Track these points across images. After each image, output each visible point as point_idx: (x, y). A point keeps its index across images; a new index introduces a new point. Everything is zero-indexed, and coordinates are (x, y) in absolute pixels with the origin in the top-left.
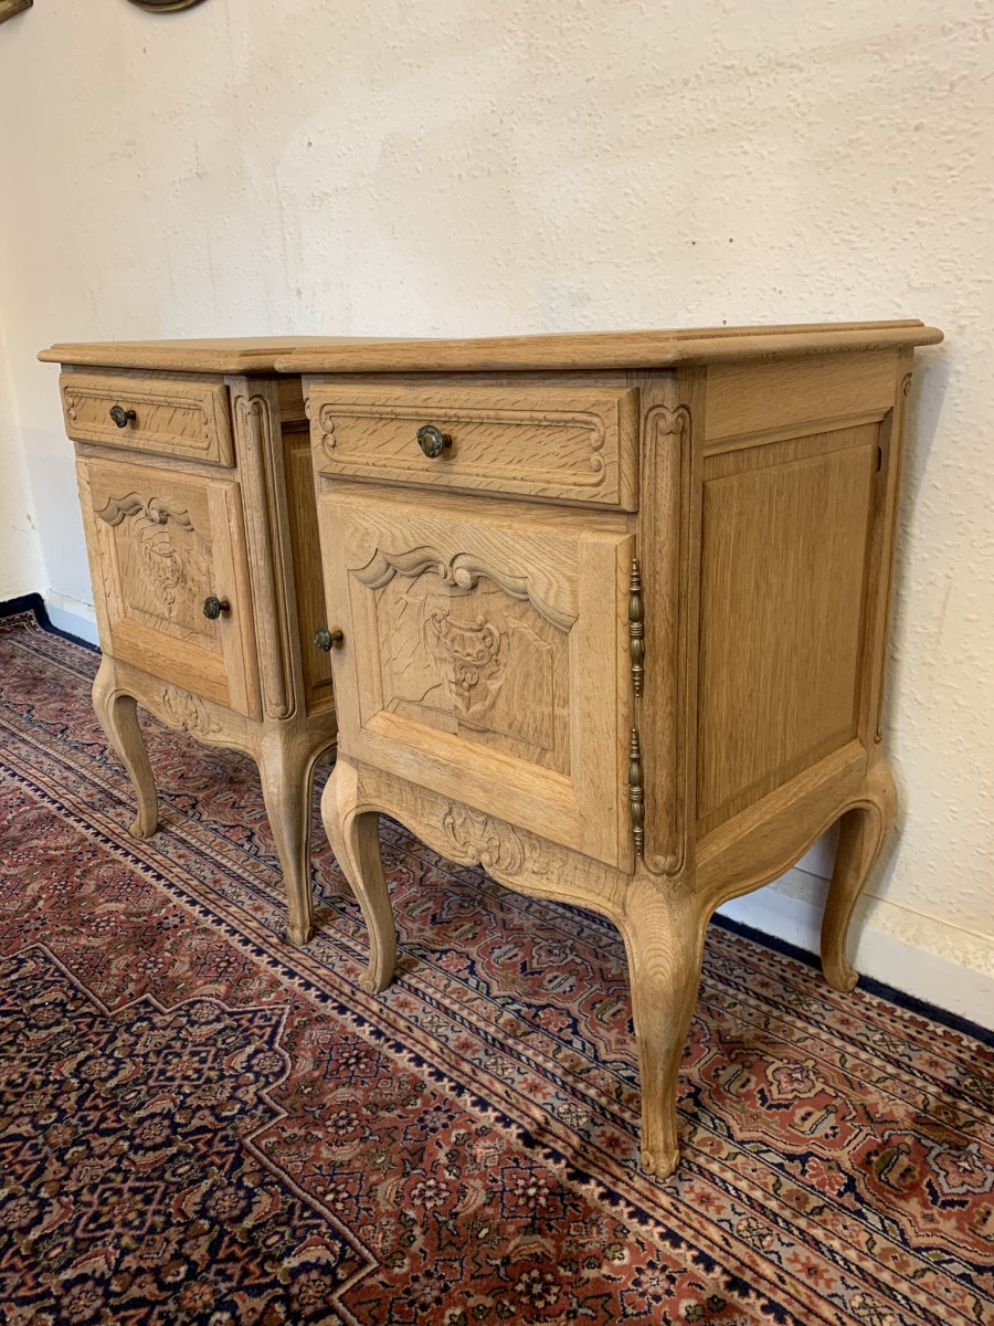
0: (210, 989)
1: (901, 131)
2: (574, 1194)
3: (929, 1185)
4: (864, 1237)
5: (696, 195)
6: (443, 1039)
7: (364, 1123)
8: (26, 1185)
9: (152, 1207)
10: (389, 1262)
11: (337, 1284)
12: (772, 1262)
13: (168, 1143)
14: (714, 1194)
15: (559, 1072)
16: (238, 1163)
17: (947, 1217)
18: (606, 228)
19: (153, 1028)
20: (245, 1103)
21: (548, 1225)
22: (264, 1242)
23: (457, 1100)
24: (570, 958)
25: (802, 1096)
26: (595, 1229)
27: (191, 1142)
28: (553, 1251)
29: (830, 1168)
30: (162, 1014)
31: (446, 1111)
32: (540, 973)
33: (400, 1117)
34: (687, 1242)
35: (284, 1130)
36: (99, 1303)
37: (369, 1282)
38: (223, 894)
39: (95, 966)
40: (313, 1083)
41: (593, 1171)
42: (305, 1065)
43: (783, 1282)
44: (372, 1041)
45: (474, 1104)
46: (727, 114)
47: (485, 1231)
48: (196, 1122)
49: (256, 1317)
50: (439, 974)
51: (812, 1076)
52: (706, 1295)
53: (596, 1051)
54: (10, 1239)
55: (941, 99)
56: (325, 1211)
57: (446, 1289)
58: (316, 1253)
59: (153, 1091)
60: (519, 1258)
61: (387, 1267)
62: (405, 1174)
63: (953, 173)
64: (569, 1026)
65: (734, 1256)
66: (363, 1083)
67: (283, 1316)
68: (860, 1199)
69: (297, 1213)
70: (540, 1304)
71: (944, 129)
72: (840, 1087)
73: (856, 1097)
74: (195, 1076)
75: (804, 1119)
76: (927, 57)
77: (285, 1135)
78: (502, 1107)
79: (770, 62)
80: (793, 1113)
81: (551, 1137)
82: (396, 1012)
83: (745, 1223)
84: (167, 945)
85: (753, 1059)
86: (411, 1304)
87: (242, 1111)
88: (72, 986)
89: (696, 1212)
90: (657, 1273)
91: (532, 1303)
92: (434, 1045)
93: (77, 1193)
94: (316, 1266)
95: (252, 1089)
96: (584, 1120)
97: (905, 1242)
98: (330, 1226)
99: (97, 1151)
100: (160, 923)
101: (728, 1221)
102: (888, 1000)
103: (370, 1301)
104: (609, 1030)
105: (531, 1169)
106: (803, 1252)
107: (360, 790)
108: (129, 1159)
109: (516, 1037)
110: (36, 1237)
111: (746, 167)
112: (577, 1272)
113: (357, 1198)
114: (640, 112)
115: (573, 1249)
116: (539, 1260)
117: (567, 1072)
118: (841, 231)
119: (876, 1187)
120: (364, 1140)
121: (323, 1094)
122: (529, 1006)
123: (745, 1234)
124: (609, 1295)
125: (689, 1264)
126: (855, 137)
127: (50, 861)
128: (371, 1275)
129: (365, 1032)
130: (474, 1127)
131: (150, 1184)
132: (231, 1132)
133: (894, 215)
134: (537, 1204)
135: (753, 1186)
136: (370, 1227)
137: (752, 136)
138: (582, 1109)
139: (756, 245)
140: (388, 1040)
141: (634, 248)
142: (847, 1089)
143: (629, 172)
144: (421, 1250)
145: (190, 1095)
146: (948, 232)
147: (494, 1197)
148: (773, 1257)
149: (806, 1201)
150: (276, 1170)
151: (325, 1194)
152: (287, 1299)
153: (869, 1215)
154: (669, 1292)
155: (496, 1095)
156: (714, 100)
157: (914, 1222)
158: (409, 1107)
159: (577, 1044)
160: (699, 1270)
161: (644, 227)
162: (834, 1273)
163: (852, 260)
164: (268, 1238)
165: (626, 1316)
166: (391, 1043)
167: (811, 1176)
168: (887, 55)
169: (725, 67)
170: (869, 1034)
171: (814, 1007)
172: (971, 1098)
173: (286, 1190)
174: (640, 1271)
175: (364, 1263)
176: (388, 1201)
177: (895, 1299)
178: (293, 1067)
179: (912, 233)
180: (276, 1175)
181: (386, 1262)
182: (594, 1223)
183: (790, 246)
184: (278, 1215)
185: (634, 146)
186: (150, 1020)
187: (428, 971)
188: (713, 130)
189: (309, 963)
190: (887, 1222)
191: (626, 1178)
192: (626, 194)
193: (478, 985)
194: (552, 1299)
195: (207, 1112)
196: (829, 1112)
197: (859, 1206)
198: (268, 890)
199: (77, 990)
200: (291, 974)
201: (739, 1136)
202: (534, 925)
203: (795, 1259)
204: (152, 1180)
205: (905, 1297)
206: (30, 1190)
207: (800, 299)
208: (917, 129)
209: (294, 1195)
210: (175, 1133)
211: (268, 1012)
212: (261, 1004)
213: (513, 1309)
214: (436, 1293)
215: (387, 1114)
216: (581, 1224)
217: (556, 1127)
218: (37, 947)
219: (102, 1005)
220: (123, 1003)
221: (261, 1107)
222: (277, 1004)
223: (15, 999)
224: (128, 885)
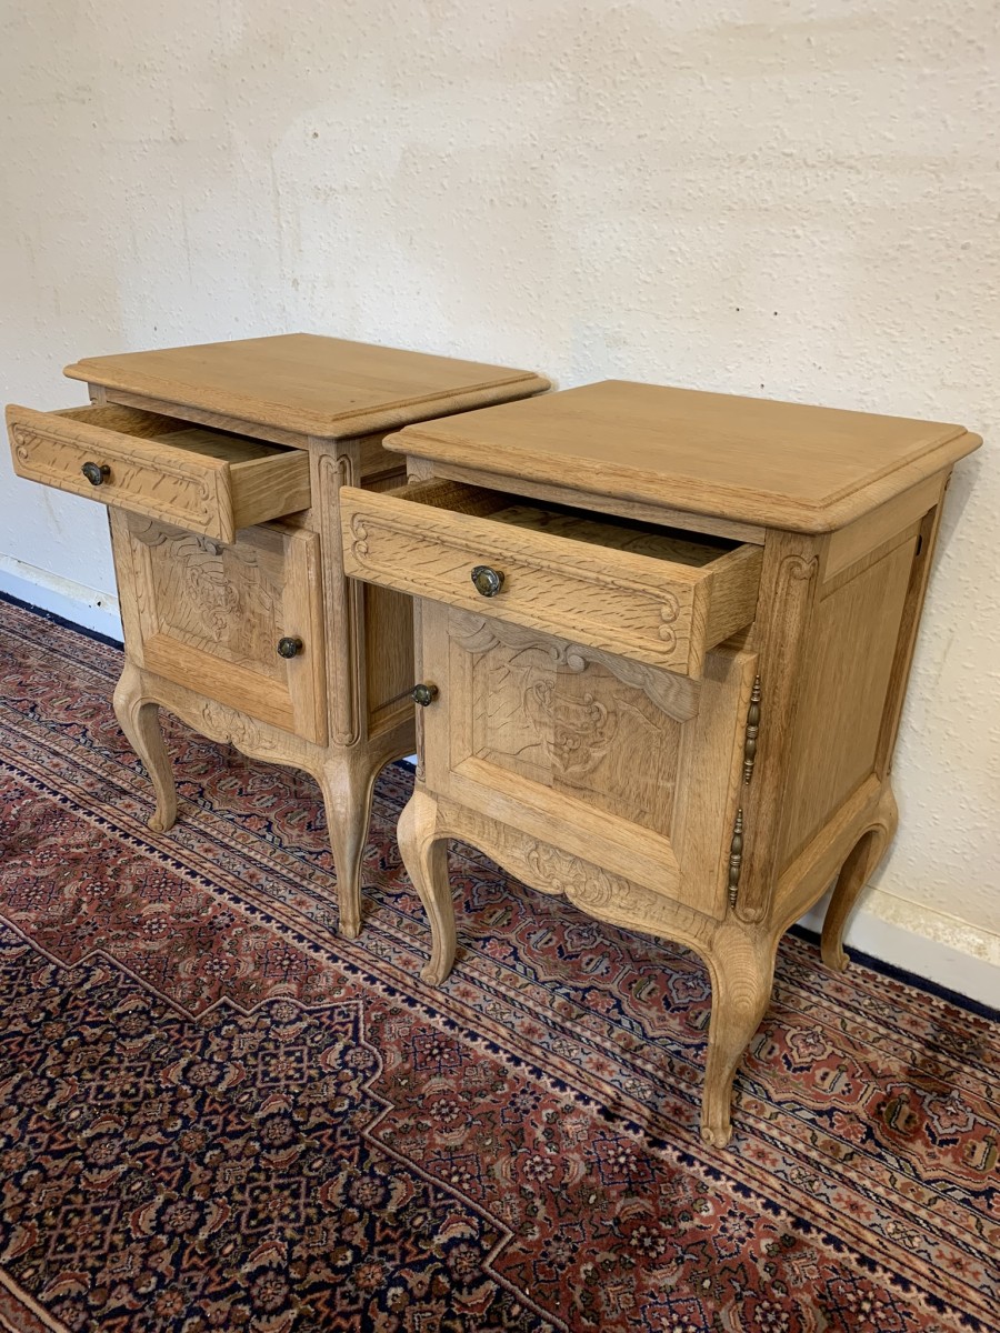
0: (281, 988)
1: (948, 246)
2: (657, 1159)
3: (928, 1128)
4: (887, 1176)
5: (744, 267)
6: (509, 1026)
7: (464, 1110)
8: (178, 1189)
9: (302, 1200)
10: (522, 1231)
11: (485, 1254)
12: (823, 1202)
13: (295, 1141)
14: (767, 1150)
15: (617, 1050)
16: (364, 1155)
17: (945, 1154)
18: (648, 279)
19: (241, 1030)
20: (352, 1098)
21: (643, 1187)
22: (411, 1223)
23: (538, 1082)
24: (599, 940)
25: (818, 1058)
26: (680, 1188)
27: (315, 1138)
28: (652, 1209)
29: (851, 1120)
30: (245, 1016)
31: (532, 1093)
32: (577, 956)
33: (494, 1101)
34: (755, 1192)
35: (395, 1121)
36: (285, 1290)
37: (510, 1250)
38: (263, 891)
39: (163, 971)
40: (406, 1075)
41: (668, 1138)
42: (395, 1059)
43: (834, 1218)
44: (447, 1030)
45: (553, 1085)
46: (782, 198)
47: (593, 1198)
48: (313, 1120)
49: (425, 1288)
50: (488, 962)
51: (822, 1041)
52: (779, 1234)
53: (643, 1029)
54: (183, 1241)
55: (990, 226)
56: (455, 1191)
57: (575, 1249)
58: (459, 1230)
59: (263, 1092)
60: (626, 1218)
61: (521, 1235)
62: (513, 1154)
63: (992, 292)
64: (614, 1007)
65: (793, 1200)
66: (451, 1072)
67: (448, 1286)
68: (878, 1144)
69: (432, 1196)
70: (653, 1255)
71: (988, 253)
72: (846, 1049)
73: (860, 1056)
74: (297, 1075)
75: (823, 1079)
76: (981, 187)
77: (398, 1126)
78: (578, 1086)
79: (829, 157)
80: (814, 1075)
81: (626, 1111)
82: (460, 1002)
83: (796, 1172)
84: (226, 945)
85: (773, 1027)
86: (550, 1264)
87: (351, 1106)
88: (148, 993)
89: (756, 1166)
90: (738, 1220)
91: (647, 1254)
92: (503, 1031)
93: (229, 1193)
94: (462, 1240)
95: (354, 1084)
96: (649, 1093)
97: (918, 1177)
98: (464, 1204)
99: (233, 1153)
100: (211, 923)
101: (782, 1171)
102: (869, 967)
103: (517, 1266)
104: (649, 1008)
105: (616, 1140)
106: (844, 1191)
107: (440, 818)
108: (264, 1158)
109: (572, 1020)
110: (206, 1237)
111: (797, 250)
112: (675, 1225)
113: (479, 1177)
114: (693, 178)
115: (667, 1206)
116: (643, 1217)
117: (624, 1050)
118: (883, 324)
119: (890, 1133)
120: (469, 1125)
121: (420, 1085)
122: (576, 989)
123: (798, 1181)
124: (705, 1241)
125: (760, 1210)
126: (906, 243)
127: (76, 860)
128: (510, 1243)
129: (438, 1022)
130: (559, 1106)
131: (292, 1180)
132: (349, 1127)
133: (935, 319)
134: (629, 1170)
135: (796, 1140)
136: (498, 1203)
137: (805, 223)
138: (645, 1083)
139: (799, 323)
140: (461, 1030)
141: (675, 303)
142: (851, 1050)
143: (676, 232)
144: (546, 1218)
145: (299, 1094)
146: (982, 342)
147: (593, 1168)
148: (823, 1198)
149: (839, 1150)
150: (401, 1158)
151: (450, 1176)
152: (447, 1271)
153: (888, 1157)
154: (750, 1235)
155: (571, 1076)
156: (770, 182)
157: (921, 1159)
158: (499, 1092)
159: (626, 1023)
160: (769, 1214)
161: (688, 286)
162: (870, 1207)
163: (891, 352)
164: (414, 1219)
165: (722, 1257)
166: (465, 1032)
167: (839, 1128)
168: (943, 176)
169: (784, 154)
170: (860, 999)
171: (812, 978)
172: (947, 1051)
173: (416, 1176)
174: (723, 1219)
175: (502, 1234)
176: (506, 1178)
177: (918, 1224)
178: (384, 1062)
179: (950, 338)
180: (403, 1163)
181: (520, 1233)
182: (679, 1182)
183: (833, 328)
184: (414, 1199)
185: (683, 209)
186: (235, 1022)
187: (477, 960)
188: (766, 210)
189: (367, 957)
190: (902, 1161)
191: (694, 1142)
192: (671, 251)
193: (525, 971)
194: (662, 1249)
195: (321, 1110)
196: (842, 1071)
197: (878, 1149)
198: (305, 883)
199: (154, 997)
200: (354, 969)
201: (776, 1097)
202: (559, 909)
203: (839, 1199)
204: (293, 1176)
205: (925, 1221)
206: (184, 1194)
207: (839, 377)
208: (964, 247)
209: (424, 1180)
210: (298, 1131)
211: (345, 1009)
212: (335, 1000)
213: (633, 1261)
214: (567, 1254)
215: (482, 1100)
216: (669, 1184)
217: (627, 1101)
218: (98, 955)
219: (185, 1011)
220: (203, 1008)
221: (368, 1101)
222: (350, 999)
223: (97, 1009)
224: (166, 883)
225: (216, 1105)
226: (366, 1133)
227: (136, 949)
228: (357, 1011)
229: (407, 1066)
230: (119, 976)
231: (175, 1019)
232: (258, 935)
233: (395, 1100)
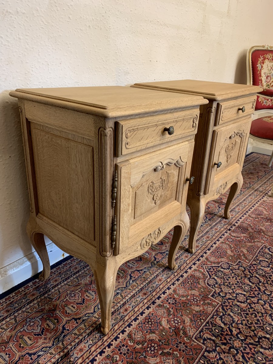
218: (196, 338)
219: (218, 306)
220: (215, 302)
221: (239, 264)
222: (203, 268)
223: (224, 332)
224: (148, 322)
225: (251, 293)
226: (249, 264)
227: (190, 326)
228: (208, 267)
229: (225, 257)
230: (205, 328)
231: (222, 308)
232: (178, 290)
233: (237, 259)
